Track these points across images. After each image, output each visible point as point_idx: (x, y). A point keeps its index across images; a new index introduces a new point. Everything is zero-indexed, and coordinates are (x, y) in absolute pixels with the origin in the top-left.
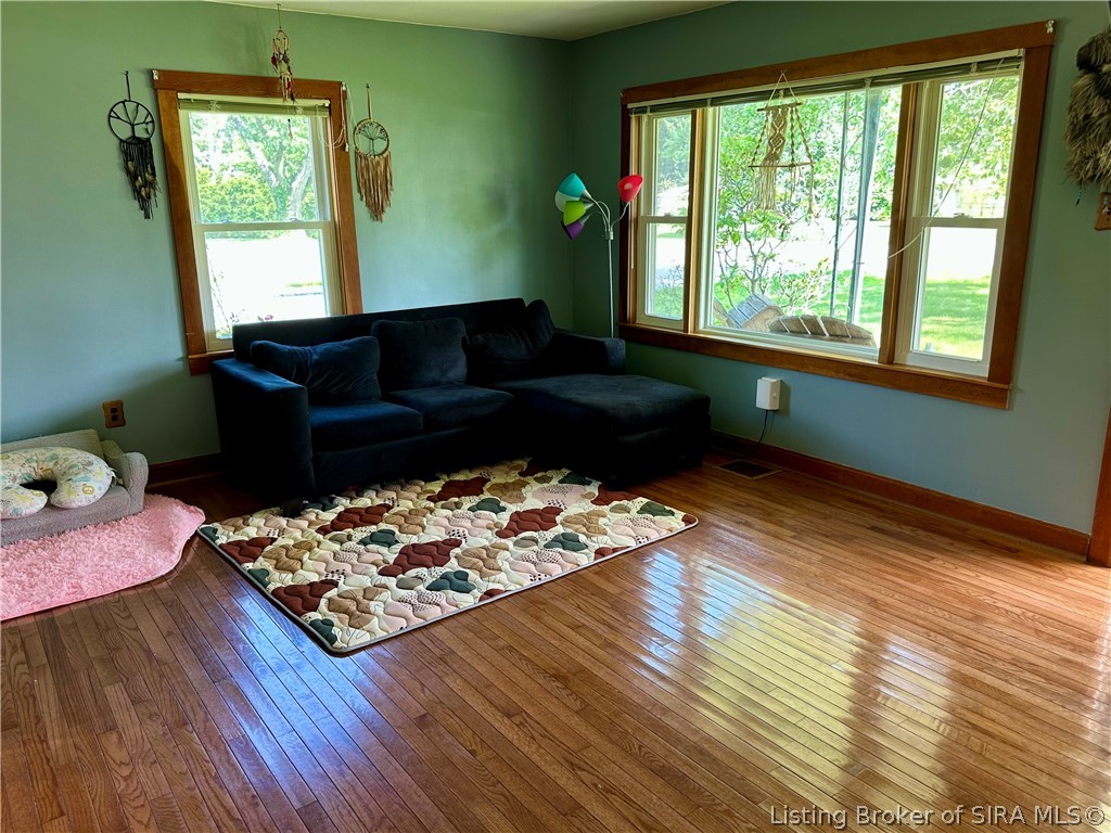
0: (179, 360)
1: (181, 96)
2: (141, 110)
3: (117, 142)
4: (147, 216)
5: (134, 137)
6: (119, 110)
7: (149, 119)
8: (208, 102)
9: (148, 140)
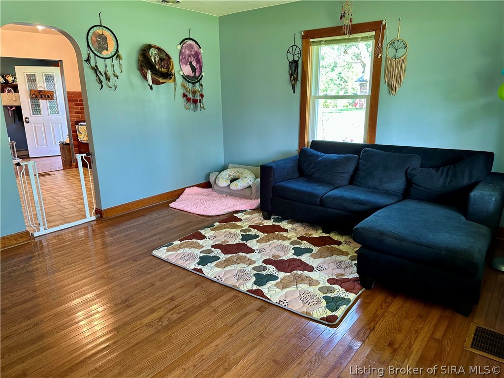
0: (296, 150)
1: (311, 40)
2: (298, 49)
3: (289, 62)
4: (294, 92)
5: (294, 60)
6: (291, 50)
7: (300, 52)
8: (321, 41)
9: (298, 60)
